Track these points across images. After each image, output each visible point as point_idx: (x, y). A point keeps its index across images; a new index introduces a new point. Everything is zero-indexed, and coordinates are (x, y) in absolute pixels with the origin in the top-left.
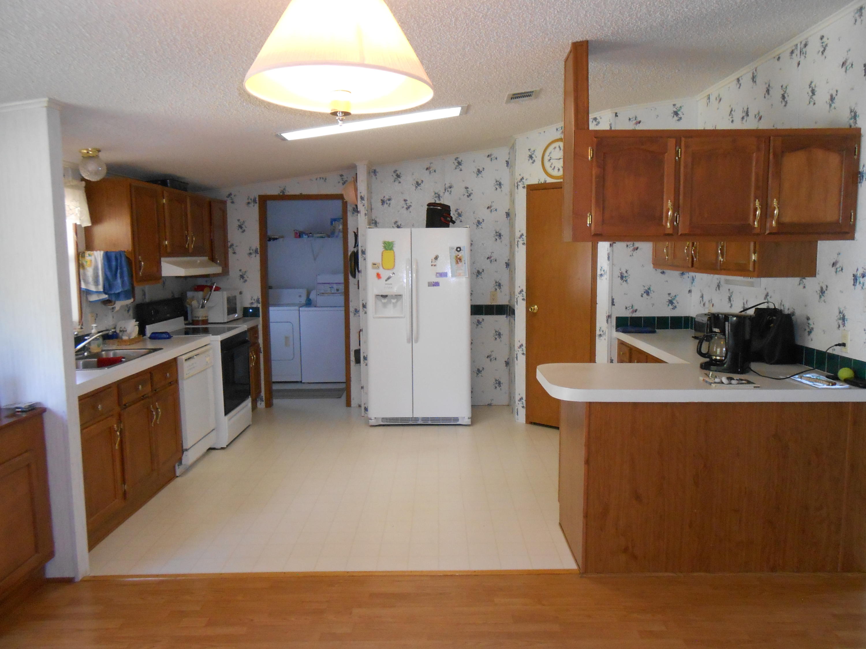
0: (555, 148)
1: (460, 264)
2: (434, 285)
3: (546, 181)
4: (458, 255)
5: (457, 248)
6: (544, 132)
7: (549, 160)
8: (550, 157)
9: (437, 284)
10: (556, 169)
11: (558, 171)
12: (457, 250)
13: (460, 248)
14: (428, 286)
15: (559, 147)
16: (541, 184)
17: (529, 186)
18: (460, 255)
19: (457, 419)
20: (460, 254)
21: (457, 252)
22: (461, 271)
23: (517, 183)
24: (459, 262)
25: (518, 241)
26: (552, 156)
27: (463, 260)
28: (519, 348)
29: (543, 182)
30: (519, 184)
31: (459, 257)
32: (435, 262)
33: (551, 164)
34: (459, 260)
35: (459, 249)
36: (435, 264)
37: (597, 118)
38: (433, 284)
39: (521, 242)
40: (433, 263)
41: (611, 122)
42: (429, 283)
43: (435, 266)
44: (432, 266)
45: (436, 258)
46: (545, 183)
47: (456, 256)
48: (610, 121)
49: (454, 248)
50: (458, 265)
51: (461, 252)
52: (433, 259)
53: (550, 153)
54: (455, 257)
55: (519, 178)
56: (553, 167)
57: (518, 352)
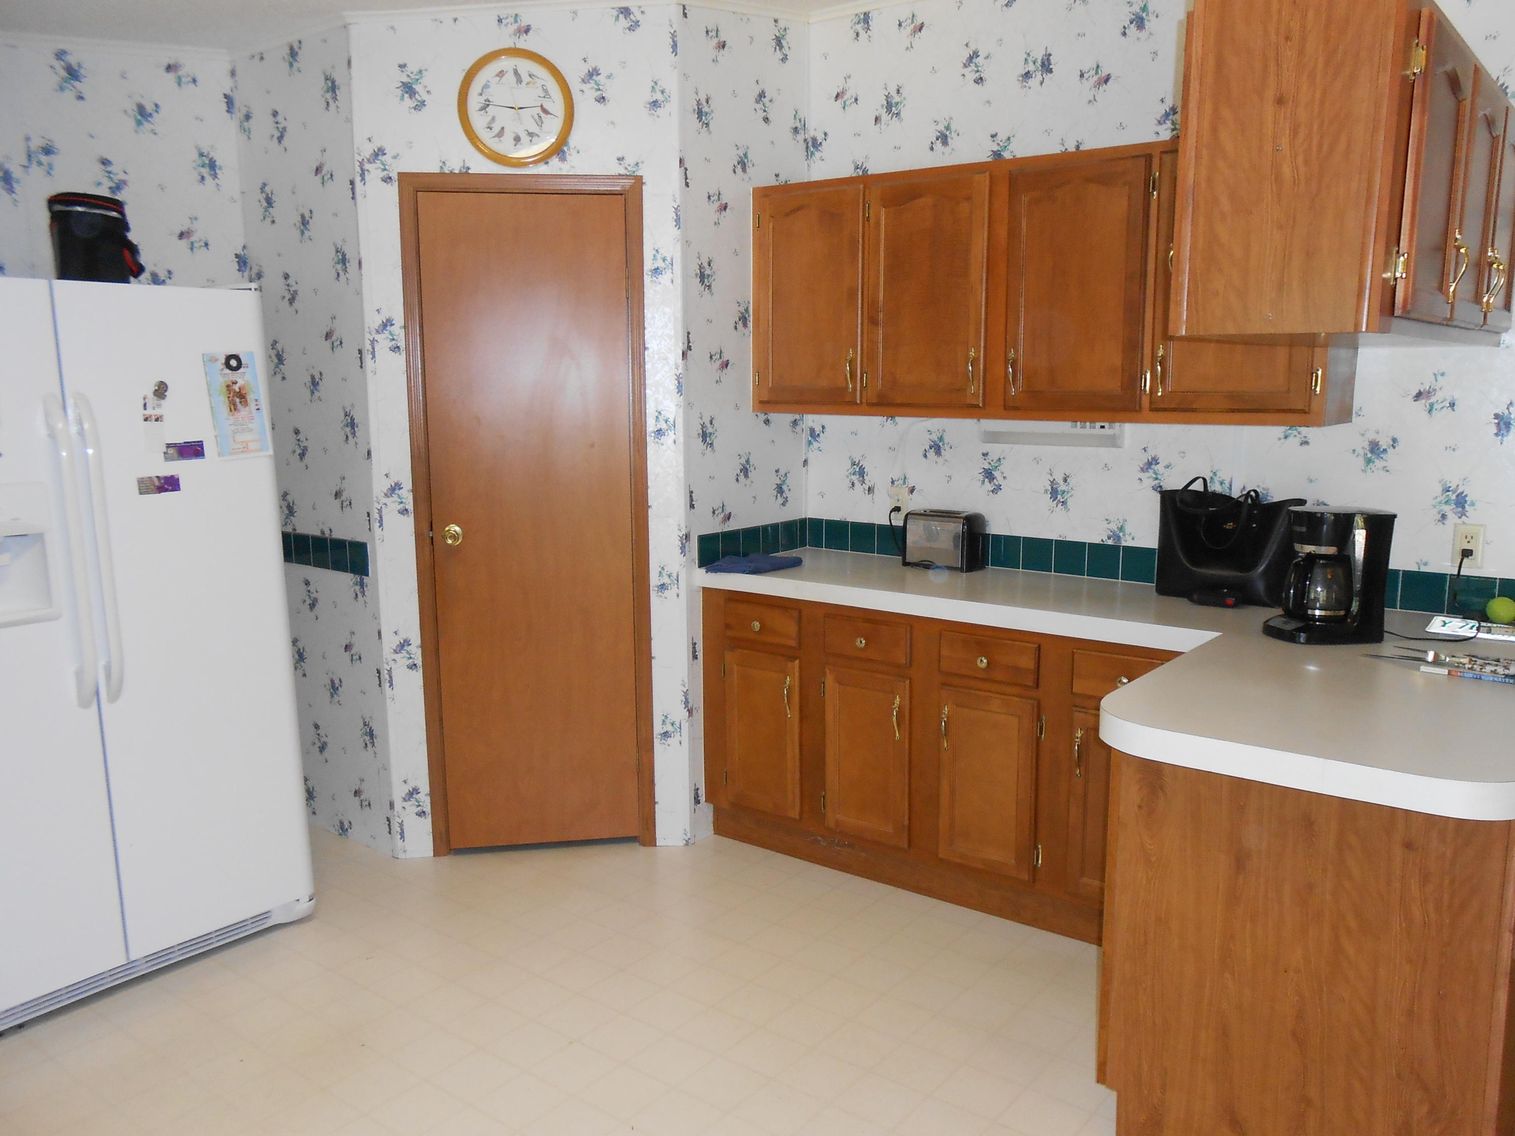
0: (501, 74)
1: (243, 412)
2: (161, 489)
3: (468, 168)
4: (235, 383)
5: (229, 358)
6: (455, 20)
7: (484, 108)
8: (484, 97)
9: (170, 484)
10: (508, 137)
11: (514, 143)
12: (227, 365)
13: (236, 357)
14: (141, 493)
15: (516, 72)
16: (452, 174)
17: (405, 178)
18: (241, 382)
19: (265, 915)
20: (241, 378)
21: (228, 371)
22: (247, 437)
23: (361, 164)
24: (239, 405)
25: (373, 342)
26: (489, 94)
27: (250, 397)
28: (396, 652)
29: (457, 171)
30: (367, 166)
31: (238, 390)
32: (159, 406)
33: (489, 119)
34: (238, 400)
35: (233, 362)
36: (158, 412)
37: (632, 9)
38: (157, 483)
39: (383, 342)
40: (149, 412)
41: (675, 27)
42: (141, 481)
43: (157, 420)
44: (146, 420)
45: (161, 391)
46: (465, 174)
47: (228, 386)
48: (671, 26)
49: (217, 360)
50: (237, 414)
51: (241, 370)
52: (150, 395)
53: (486, 86)
54: (225, 389)
55: (367, 150)
56: (496, 129)
57: (392, 664)
